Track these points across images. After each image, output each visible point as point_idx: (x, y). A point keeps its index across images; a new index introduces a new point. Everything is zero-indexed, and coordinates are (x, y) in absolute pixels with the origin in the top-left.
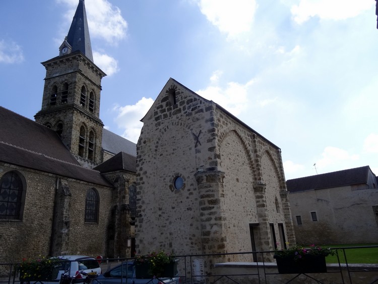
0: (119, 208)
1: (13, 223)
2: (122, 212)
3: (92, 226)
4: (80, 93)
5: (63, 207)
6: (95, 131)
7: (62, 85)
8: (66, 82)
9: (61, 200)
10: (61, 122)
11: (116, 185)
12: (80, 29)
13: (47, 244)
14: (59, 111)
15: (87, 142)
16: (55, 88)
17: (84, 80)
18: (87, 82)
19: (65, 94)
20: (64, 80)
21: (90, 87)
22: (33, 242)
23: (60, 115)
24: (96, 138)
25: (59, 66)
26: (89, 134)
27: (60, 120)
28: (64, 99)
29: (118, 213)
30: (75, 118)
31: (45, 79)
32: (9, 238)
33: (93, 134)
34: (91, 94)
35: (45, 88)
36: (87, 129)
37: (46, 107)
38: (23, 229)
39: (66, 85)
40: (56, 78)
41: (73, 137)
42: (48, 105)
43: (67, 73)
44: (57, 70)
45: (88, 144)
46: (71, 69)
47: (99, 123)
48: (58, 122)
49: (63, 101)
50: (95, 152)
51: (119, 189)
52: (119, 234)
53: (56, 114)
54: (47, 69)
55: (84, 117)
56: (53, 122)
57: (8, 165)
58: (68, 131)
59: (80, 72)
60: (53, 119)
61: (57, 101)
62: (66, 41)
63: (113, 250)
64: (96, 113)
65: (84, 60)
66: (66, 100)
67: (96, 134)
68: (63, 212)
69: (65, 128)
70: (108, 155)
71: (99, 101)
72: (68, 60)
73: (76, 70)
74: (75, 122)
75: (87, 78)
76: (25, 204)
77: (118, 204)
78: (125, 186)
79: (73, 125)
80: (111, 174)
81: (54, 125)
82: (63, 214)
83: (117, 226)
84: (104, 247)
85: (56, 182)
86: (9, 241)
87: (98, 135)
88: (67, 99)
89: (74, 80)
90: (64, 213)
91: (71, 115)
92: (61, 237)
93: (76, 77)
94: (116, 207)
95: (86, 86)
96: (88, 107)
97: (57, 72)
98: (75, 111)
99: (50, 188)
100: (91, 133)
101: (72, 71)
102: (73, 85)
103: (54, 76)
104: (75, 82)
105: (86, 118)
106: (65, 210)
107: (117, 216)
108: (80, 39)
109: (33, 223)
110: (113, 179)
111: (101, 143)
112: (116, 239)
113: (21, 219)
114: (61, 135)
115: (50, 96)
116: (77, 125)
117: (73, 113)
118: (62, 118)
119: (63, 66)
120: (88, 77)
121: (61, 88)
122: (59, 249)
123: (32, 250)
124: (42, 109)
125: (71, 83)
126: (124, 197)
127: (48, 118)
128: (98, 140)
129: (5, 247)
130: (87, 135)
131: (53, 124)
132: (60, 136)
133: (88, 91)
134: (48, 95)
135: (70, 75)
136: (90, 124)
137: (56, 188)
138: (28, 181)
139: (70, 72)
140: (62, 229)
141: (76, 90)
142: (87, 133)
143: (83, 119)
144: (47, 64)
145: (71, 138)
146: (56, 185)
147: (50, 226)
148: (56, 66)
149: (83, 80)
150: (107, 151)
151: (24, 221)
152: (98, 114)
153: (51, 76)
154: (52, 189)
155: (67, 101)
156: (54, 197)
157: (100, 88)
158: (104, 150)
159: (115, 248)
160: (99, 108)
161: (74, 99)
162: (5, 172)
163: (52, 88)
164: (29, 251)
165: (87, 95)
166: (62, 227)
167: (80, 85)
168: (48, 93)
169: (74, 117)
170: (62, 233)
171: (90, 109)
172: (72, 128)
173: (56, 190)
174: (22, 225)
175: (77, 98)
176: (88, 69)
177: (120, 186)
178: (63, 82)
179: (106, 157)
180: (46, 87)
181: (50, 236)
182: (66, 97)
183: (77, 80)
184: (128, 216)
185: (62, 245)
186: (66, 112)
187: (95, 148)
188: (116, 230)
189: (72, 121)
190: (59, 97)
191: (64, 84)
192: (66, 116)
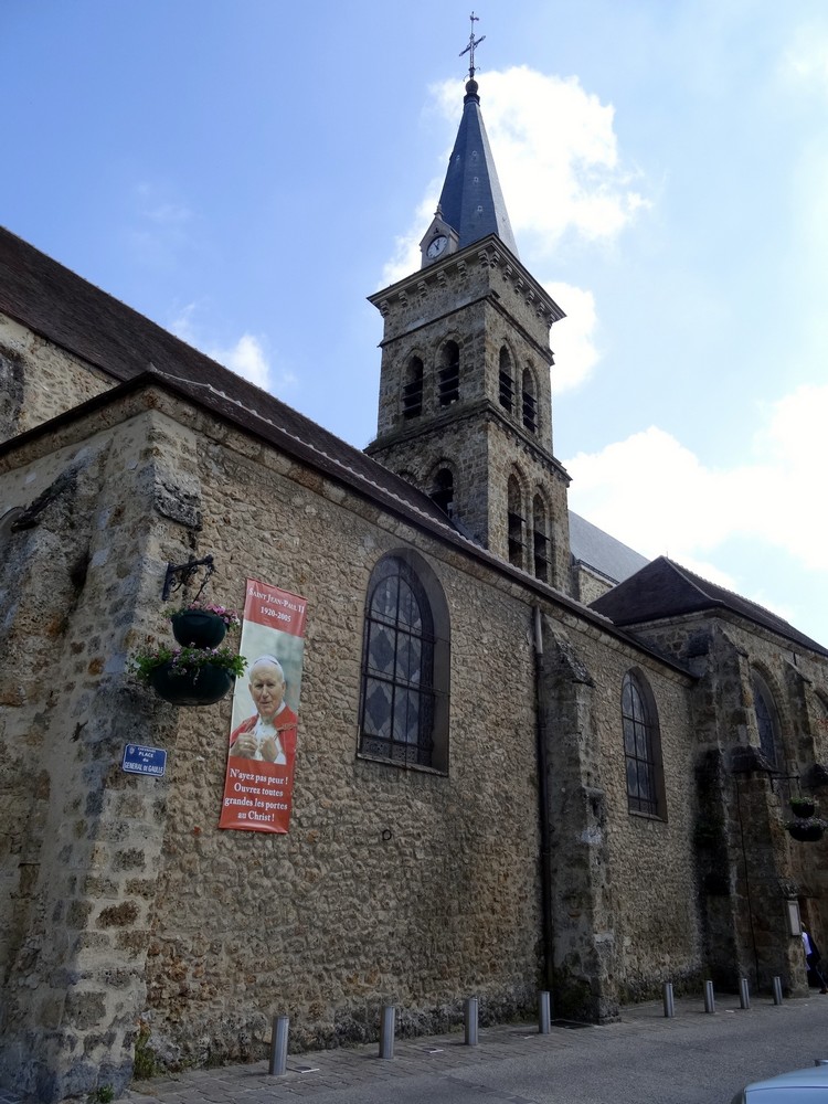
0: (725, 761)
1: (420, 777)
2: (742, 781)
3: (650, 827)
4: (498, 368)
5: (572, 729)
6: (547, 497)
7: (439, 352)
8: (450, 338)
9: (560, 699)
10: (445, 465)
11: (700, 666)
12: (476, 180)
13: (530, 890)
14: (436, 429)
15: (528, 531)
16: (416, 365)
17: (506, 329)
18: (515, 335)
19: (451, 377)
20: (442, 333)
21: (523, 351)
22: (489, 876)
23: (441, 443)
24: (552, 519)
25: (424, 295)
26: (531, 504)
27: (443, 460)
28: (449, 393)
29: (726, 781)
30: (493, 445)
31: (382, 345)
32: (413, 846)
33: (542, 507)
34: (526, 373)
35: (384, 369)
36: (527, 487)
37: (391, 426)
38: (453, 810)
39: (452, 350)
40: (419, 332)
41: (493, 509)
42: (396, 419)
43: (452, 309)
44: (418, 311)
45: (532, 537)
46: (464, 296)
47: (556, 468)
48: (435, 465)
49: (445, 400)
50: (553, 569)
51: (715, 683)
52: (742, 874)
53: (427, 441)
54: (385, 315)
55: (517, 445)
56: (419, 467)
57: (391, 520)
58: (473, 490)
59: (492, 298)
60: (418, 460)
61: (424, 404)
62: (440, 217)
63: (731, 940)
64: (544, 438)
65: (502, 264)
66: (456, 396)
67: (551, 505)
68: (575, 750)
69: (461, 479)
70: (592, 582)
71: (549, 401)
72: (452, 271)
73: (482, 295)
74: (494, 458)
75: (512, 321)
76: (452, 700)
77: (719, 744)
78: (737, 670)
79: (491, 470)
80: (665, 625)
81: (425, 477)
82: (578, 762)
83: (730, 840)
84: (694, 923)
85: (533, 623)
86: (412, 863)
87: (556, 511)
88: (459, 389)
89: (476, 325)
90: (582, 757)
91: (479, 437)
92: (582, 862)
93: (482, 316)
94: (712, 756)
95: (512, 347)
96: (521, 417)
97: (417, 314)
98: (492, 424)
99: (517, 645)
100: (537, 499)
101: (469, 300)
102: (475, 342)
103: (410, 328)
104: (483, 332)
105: (520, 449)
106: (582, 746)
107: (725, 796)
108: (480, 209)
109: (480, 789)
110: (677, 646)
111: (567, 539)
112: (734, 893)
113: (444, 766)
114: (450, 506)
115: (403, 391)
116: (499, 469)
117: (485, 429)
118: (449, 452)
119: (435, 292)
120: (516, 317)
121: (435, 361)
122: (583, 918)
123: (488, 914)
124: (379, 435)
125: (469, 339)
126: (740, 718)
127: (401, 458)
128: (557, 527)
129: (402, 889)
130: (527, 508)
131: (420, 476)
132: (447, 511)
133: (517, 365)
134: (395, 390)
135: (463, 313)
136: (535, 472)
137: (535, 648)
138: (453, 604)
139: (459, 305)
140: (581, 827)
141: (487, 357)
142: (527, 499)
143: (516, 453)
144: (386, 301)
145: (486, 513)
146: (535, 638)
147: (533, 807)
148: (412, 299)
149: (503, 328)
150: (588, 566)
151: (453, 774)
152: (550, 441)
153: (401, 332)
154: (524, 652)
155: (457, 398)
156: (531, 684)
157: (547, 356)
158: (579, 562)
159: (737, 936)
160: (550, 424)
161: (483, 385)
162: (381, 553)
163: (406, 366)
164: (481, 916)
165: (515, 374)
166: (584, 816)
167: (495, 342)
168: (394, 382)
169: (489, 441)
170: (587, 847)
171: (526, 422)
172: (486, 478)
173: (536, 656)
174: (447, 790)
175: (491, 382)
176: (513, 294)
177: (717, 671)
178: (439, 340)
179: (587, 586)
180: (386, 368)
181: (537, 854)
182: (456, 383)
183: (487, 328)
184: (772, 798)
185: (590, 898)
186: (460, 428)
187: (553, 555)
188: (731, 855)
189: (485, 454)
190: (433, 390)
191: (444, 349)
192: (461, 441)
